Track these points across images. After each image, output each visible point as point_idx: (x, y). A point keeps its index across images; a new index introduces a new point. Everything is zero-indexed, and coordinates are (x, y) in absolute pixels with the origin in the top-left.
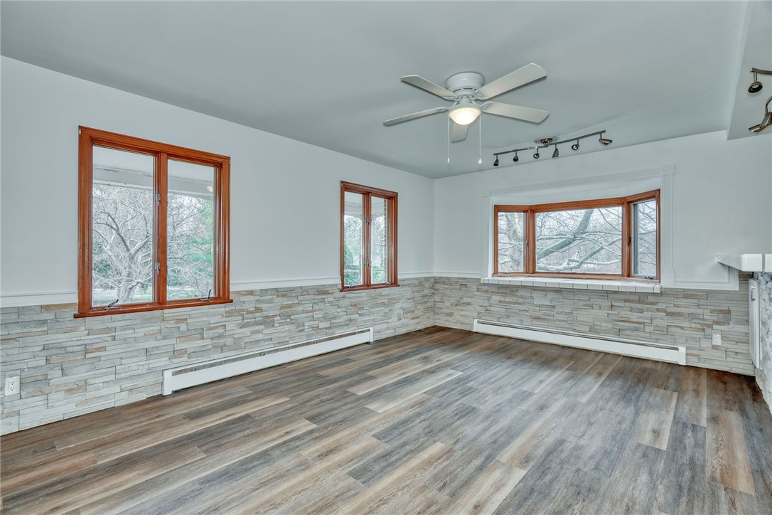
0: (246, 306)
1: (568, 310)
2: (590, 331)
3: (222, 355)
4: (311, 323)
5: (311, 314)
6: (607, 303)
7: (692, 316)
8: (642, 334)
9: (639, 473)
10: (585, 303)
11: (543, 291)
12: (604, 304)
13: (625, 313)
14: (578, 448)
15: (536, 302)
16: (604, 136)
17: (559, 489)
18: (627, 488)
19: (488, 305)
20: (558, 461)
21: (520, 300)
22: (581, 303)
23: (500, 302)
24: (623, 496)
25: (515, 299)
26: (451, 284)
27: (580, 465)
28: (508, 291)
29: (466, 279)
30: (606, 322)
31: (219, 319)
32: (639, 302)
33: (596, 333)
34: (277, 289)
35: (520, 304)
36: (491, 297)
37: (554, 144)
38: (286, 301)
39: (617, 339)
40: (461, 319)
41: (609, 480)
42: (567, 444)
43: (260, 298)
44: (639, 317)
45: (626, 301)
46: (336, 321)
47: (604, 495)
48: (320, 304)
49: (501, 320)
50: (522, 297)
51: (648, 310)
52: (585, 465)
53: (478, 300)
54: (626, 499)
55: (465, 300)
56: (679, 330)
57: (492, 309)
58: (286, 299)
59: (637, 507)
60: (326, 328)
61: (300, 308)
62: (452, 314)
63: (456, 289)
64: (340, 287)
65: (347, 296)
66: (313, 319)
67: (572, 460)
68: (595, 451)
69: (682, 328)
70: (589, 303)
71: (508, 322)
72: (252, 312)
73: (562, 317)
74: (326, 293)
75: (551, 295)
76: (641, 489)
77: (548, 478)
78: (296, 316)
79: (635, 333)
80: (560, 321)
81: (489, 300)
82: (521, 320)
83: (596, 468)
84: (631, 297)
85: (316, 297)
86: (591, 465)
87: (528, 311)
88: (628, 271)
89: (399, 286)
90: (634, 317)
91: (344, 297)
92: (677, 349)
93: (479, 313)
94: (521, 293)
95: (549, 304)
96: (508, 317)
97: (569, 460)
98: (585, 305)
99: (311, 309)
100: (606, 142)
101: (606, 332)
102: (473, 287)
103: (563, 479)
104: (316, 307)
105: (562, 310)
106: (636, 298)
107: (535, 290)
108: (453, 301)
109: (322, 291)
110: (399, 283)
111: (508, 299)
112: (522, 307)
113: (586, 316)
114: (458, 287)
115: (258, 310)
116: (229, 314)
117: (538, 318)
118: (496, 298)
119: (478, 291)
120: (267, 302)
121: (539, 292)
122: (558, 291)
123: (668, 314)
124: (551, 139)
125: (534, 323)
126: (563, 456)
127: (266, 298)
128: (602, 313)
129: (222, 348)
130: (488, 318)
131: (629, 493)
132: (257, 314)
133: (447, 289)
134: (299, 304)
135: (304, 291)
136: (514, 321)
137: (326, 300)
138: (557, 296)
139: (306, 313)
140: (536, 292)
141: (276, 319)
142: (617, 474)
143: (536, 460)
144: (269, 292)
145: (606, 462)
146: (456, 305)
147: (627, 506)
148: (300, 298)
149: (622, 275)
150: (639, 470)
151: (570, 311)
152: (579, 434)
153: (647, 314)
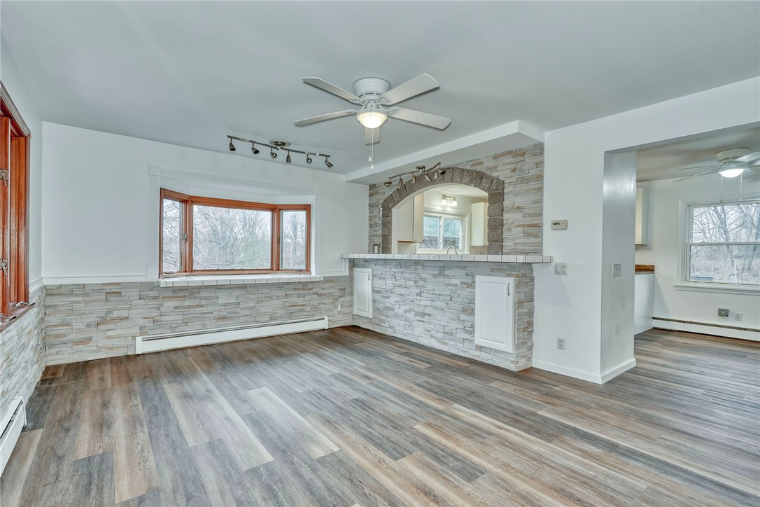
1: (252, 305)
2: (270, 320)
6: (282, 293)
7: (330, 294)
8: (305, 313)
10: (266, 295)
11: (229, 288)
12: (281, 294)
13: (295, 300)
15: (221, 301)
16: (329, 159)
19: (158, 314)
21: (204, 302)
22: (263, 295)
23: (175, 308)
25: (196, 302)
26: (86, 295)
28: (187, 294)
29: (119, 284)
30: (282, 309)
32: (303, 289)
33: (275, 320)
35: (202, 306)
36: (162, 305)
37: (286, 149)
39: (290, 321)
40: (109, 343)
44: (303, 301)
45: (295, 289)
49: (178, 330)
50: (206, 298)
51: (308, 294)
53: (140, 312)
55: (116, 314)
56: (323, 306)
57: (164, 318)
62: (90, 339)
63: (100, 301)
69: (325, 304)
70: (269, 295)
71: (188, 329)
73: (247, 312)
75: (237, 292)
79: (301, 313)
80: (245, 316)
81: (159, 309)
82: (204, 325)
84: (298, 286)
87: (212, 313)
88: (276, 266)
90: (300, 301)
92: (323, 319)
93: (141, 328)
94: (203, 294)
95: (234, 301)
96: (186, 324)
98: (266, 297)
100: (330, 165)
101: (282, 317)
102: (134, 294)
105: (246, 305)
106: (301, 286)
107: (220, 289)
108: (91, 319)
111: (187, 303)
112: (204, 310)
113: (268, 307)
114: (103, 296)
117: (223, 318)
118: (169, 305)
119: (140, 299)
121: (223, 291)
122: (243, 287)
123: (319, 295)
124: (284, 144)
125: (218, 324)
128: (278, 302)
130: (157, 332)
133: (78, 302)
136: (196, 326)
138: (243, 293)
140: (222, 291)
146: (98, 324)
149: (272, 269)
151: (254, 305)
153: (307, 298)
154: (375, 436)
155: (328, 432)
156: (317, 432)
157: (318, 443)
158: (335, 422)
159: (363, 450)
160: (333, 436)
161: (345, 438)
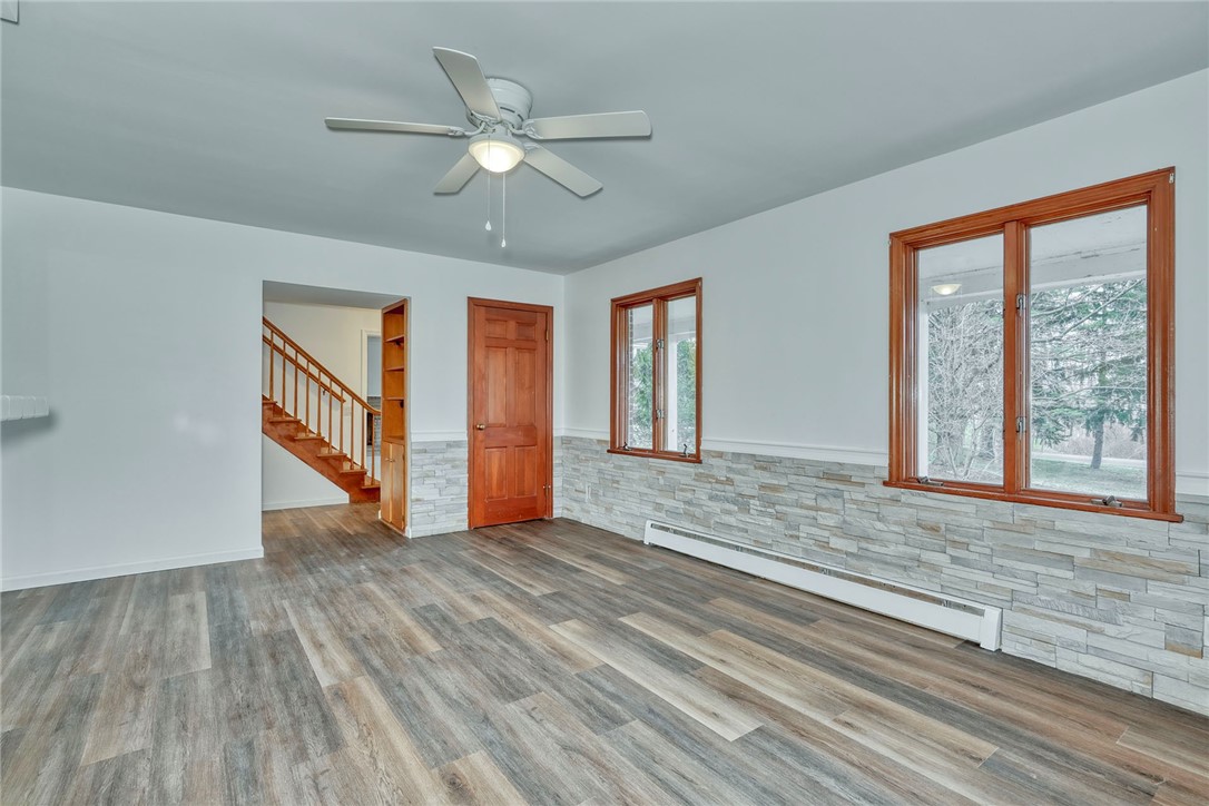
0: (715, 472)
3: (691, 526)
4: (814, 530)
5: (813, 513)
9: (184, 783)
14: (302, 754)
17: (272, 696)
18: (194, 746)
20: (304, 719)
24: (196, 735)
27: (274, 734)
31: (688, 480)
34: (754, 455)
38: (767, 478)
41: (224, 742)
42: (320, 748)
43: (730, 464)
46: (871, 547)
47: (219, 722)
48: (832, 499)
52: (268, 739)
54: (190, 735)
58: (767, 474)
59: (173, 735)
60: (847, 553)
61: (790, 496)
64: (886, 475)
65: (903, 499)
66: (814, 522)
67: (289, 732)
68: (272, 770)
72: (721, 482)
74: (846, 480)
76: (173, 760)
77: (294, 697)
78: (784, 508)
83: (250, 745)
85: (824, 483)
86: (261, 743)
89: (1179, 519)
91: (896, 501)
97: (293, 729)
99: (812, 503)
103: (278, 706)
104: (824, 504)
109: (836, 476)
110: (1179, 510)
115: (730, 481)
116: (698, 477)
120: (739, 472)
126: (306, 731)
127: (739, 466)
129: (693, 518)
131: (189, 743)
132: (728, 488)
134: (790, 488)
135: (799, 466)
137: (846, 495)
139: (801, 507)
141: (752, 501)
142: (217, 758)
143: (329, 702)
144: (743, 459)
145: (243, 763)
147: (186, 730)
148: (792, 478)
150: (184, 789)
152: (323, 781)
154: (502, 639)
155: (563, 643)
156: (578, 642)
157: (574, 632)
158: (555, 656)
159: (521, 625)
160: (556, 638)
161: (542, 636)
